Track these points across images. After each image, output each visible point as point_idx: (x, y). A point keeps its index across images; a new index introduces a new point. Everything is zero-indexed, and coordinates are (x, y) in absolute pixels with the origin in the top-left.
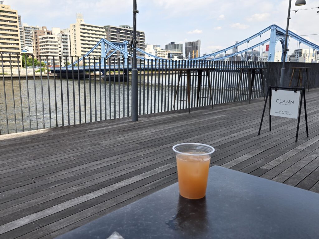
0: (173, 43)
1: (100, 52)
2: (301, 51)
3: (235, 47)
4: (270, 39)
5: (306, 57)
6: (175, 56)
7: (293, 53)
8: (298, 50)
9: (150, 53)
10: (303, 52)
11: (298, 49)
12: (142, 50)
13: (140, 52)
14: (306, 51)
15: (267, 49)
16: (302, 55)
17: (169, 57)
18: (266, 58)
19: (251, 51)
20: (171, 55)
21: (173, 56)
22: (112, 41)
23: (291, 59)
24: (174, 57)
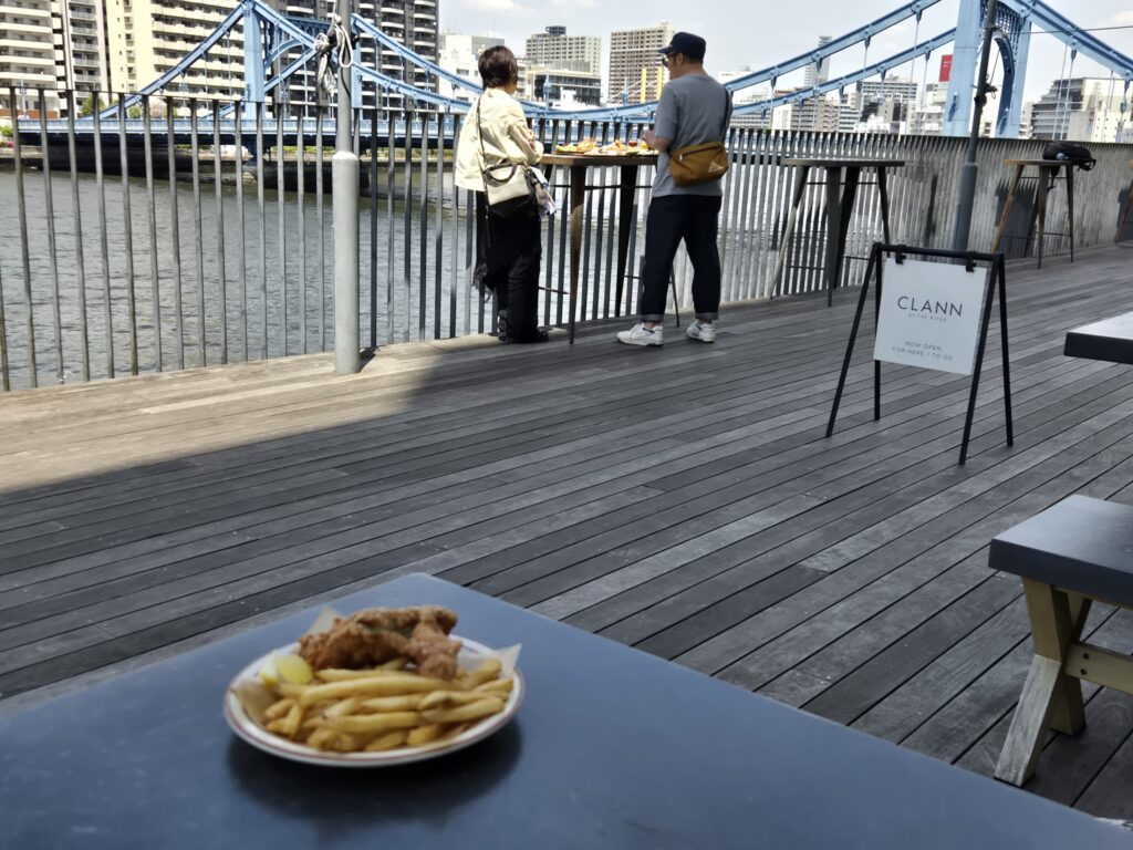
0: (557, 31)
1: (240, 60)
2: (1076, 87)
3: (817, 58)
4: (954, 30)
5: (1099, 114)
6: (566, 88)
7: (1046, 92)
8: (1065, 82)
9: (459, 71)
10: (1088, 91)
11: (1066, 77)
12: (422, 57)
13: (417, 67)
14: (1097, 86)
15: (944, 76)
16: (1085, 103)
17: (539, 93)
18: (938, 109)
19: (877, 78)
20: (547, 84)
21: (558, 88)
22: (291, 13)
23: (1038, 117)
24: (563, 92)
